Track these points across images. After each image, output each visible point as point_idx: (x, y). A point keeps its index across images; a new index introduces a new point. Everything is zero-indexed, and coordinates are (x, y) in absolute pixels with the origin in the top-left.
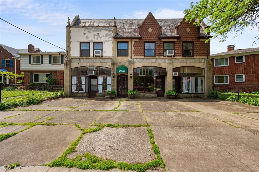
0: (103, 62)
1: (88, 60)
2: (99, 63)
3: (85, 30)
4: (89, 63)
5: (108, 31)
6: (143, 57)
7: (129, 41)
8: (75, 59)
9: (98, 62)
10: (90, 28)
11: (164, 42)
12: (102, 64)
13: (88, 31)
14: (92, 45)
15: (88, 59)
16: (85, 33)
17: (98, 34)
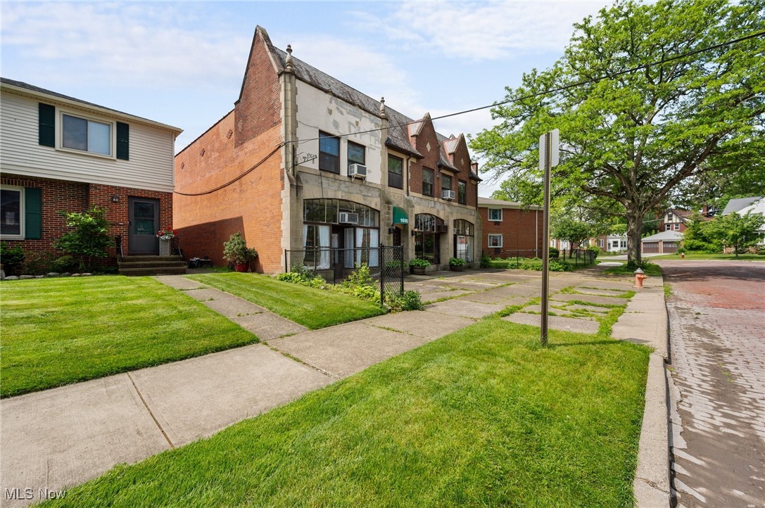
0: (366, 194)
1: (337, 184)
2: (359, 196)
3: (331, 102)
4: (340, 192)
5: (373, 124)
6: (421, 195)
7: (404, 157)
8: (308, 175)
9: (357, 193)
10: (340, 102)
11: (443, 174)
12: (365, 199)
13: (338, 109)
14: (344, 146)
15: (338, 181)
16: (331, 111)
17: (357, 123)
